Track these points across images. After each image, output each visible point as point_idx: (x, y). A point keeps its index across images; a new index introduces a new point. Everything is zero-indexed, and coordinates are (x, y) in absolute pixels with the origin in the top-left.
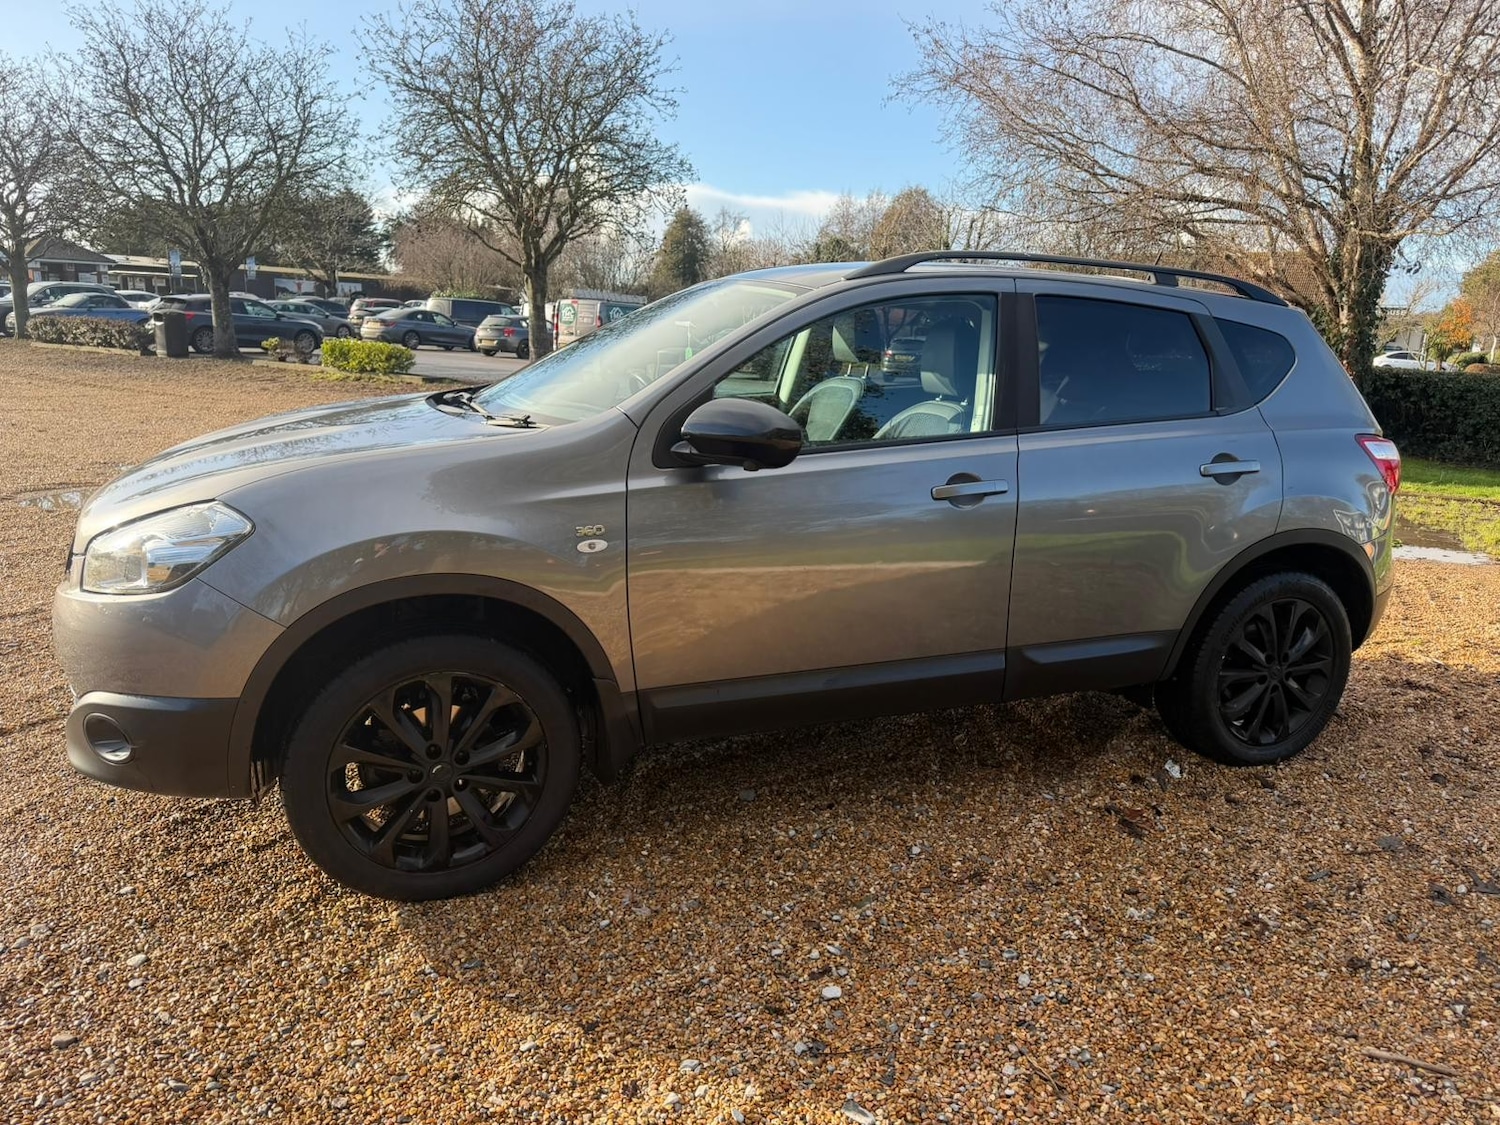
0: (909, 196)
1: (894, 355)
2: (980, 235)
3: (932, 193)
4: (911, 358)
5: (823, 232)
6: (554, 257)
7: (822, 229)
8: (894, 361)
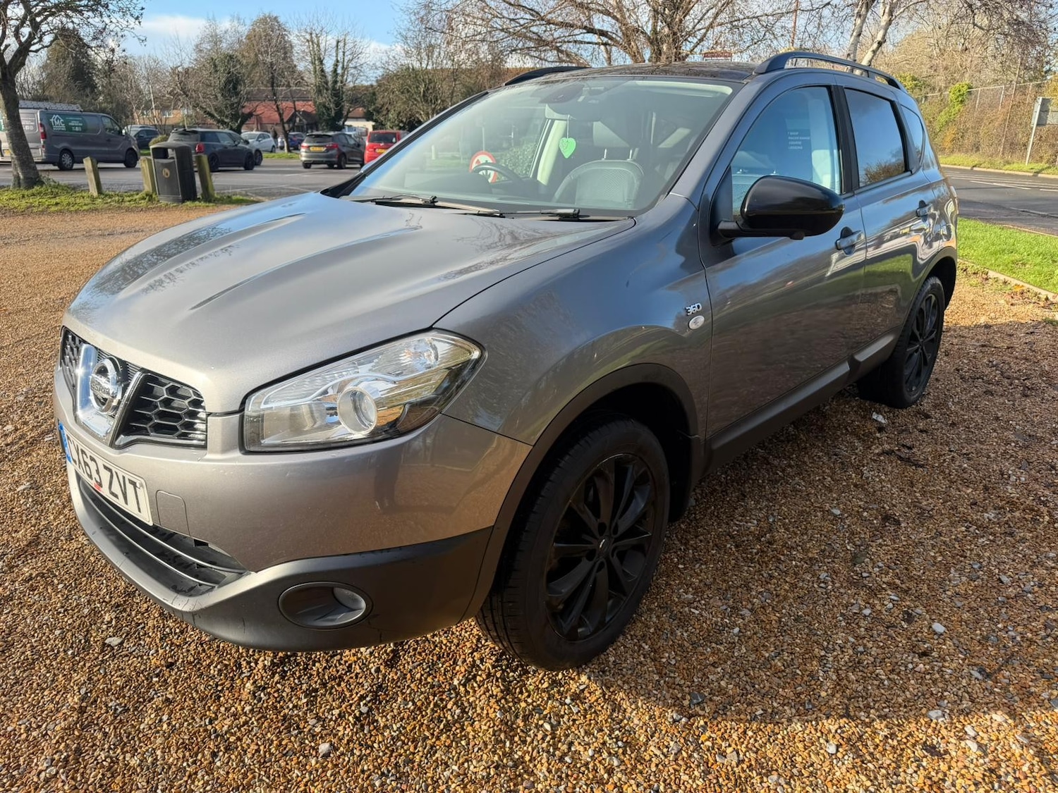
0: (264, 21)
1: (309, 147)
2: (344, 53)
3: (281, 20)
4: (323, 149)
5: (198, 49)
6: (18, 69)
7: (197, 46)
8: (310, 152)
